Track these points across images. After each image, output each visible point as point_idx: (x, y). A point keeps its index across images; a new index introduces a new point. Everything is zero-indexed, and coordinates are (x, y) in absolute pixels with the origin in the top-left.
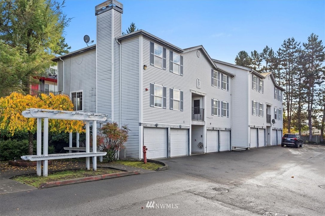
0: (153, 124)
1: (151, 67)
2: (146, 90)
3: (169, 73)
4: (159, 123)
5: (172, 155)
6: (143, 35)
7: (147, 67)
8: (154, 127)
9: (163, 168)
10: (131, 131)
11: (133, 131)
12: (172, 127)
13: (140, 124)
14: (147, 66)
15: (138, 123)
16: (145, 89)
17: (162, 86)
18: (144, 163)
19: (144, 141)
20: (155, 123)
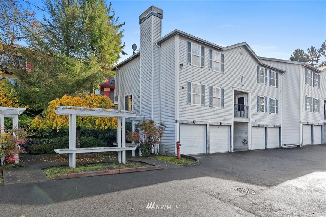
0: (191, 120)
1: (188, 66)
2: (183, 88)
3: (208, 71)
4: (196, 120)
5: (211, 151)
6: (179, 35)
7: (183, 66)
8: (191, 123)
9: (192, 164)
10: (168, 128)
11: (169, 128)
12: (211, 124)
13: (176, 121)
14: (183, 64)
15: (175, 120)
16: (181, 87)
17: (200, 84)
18: (178, 158)
19: (180, 137)
20: (193, 120)
